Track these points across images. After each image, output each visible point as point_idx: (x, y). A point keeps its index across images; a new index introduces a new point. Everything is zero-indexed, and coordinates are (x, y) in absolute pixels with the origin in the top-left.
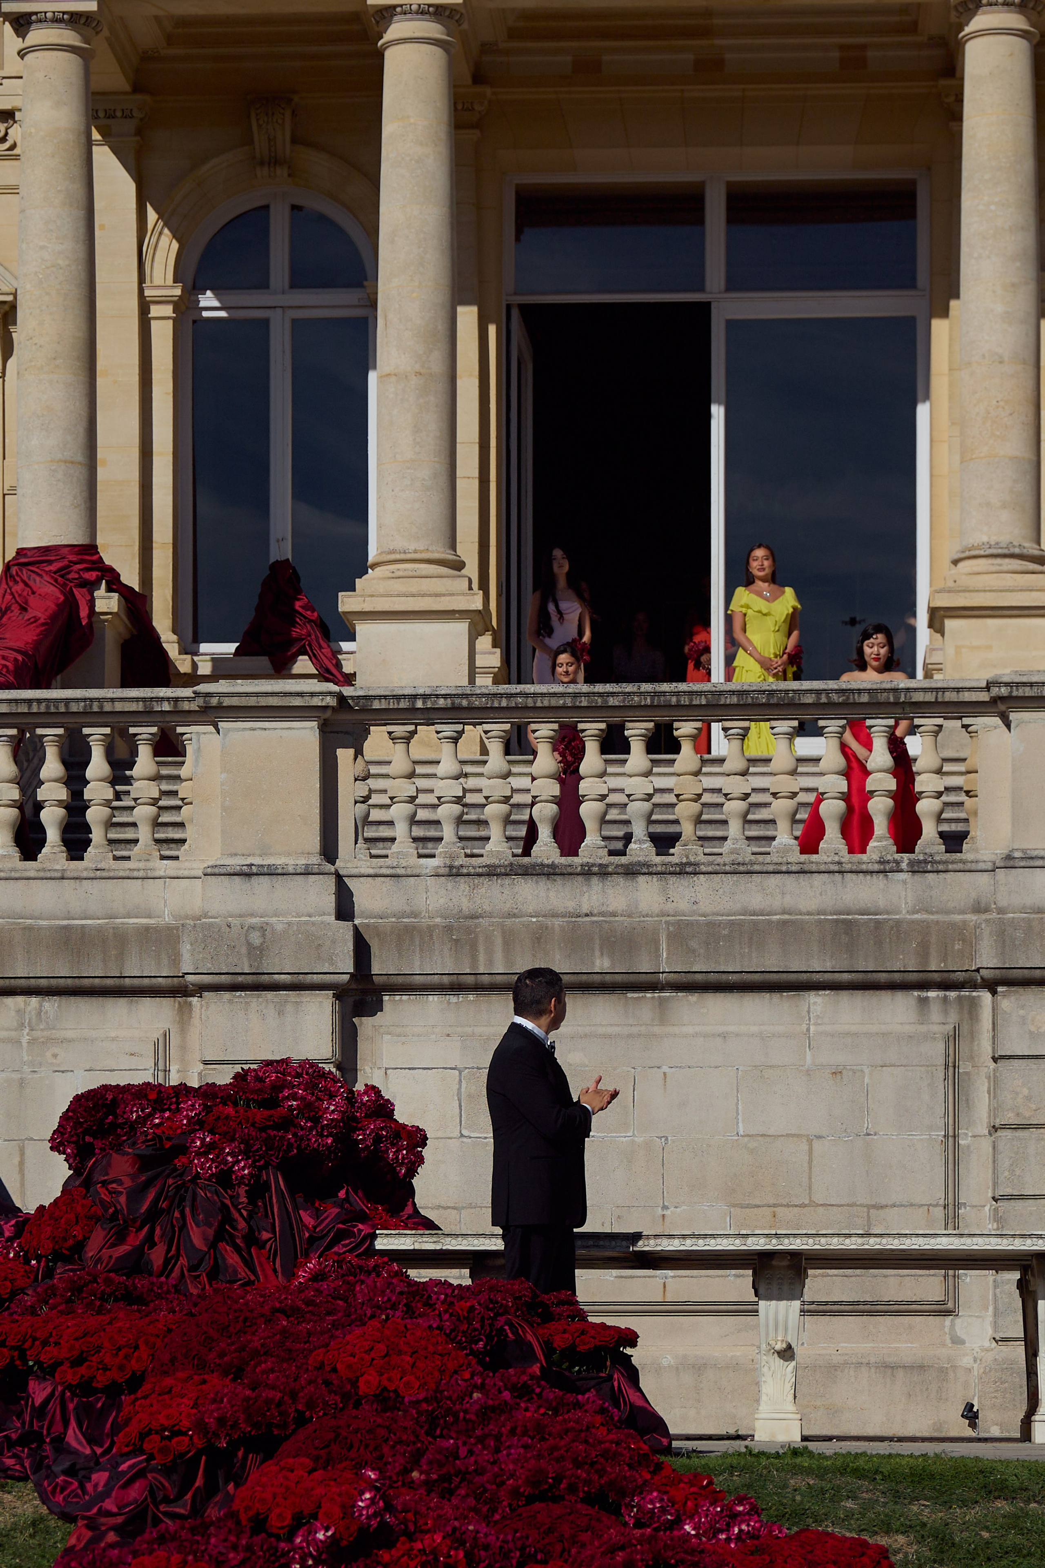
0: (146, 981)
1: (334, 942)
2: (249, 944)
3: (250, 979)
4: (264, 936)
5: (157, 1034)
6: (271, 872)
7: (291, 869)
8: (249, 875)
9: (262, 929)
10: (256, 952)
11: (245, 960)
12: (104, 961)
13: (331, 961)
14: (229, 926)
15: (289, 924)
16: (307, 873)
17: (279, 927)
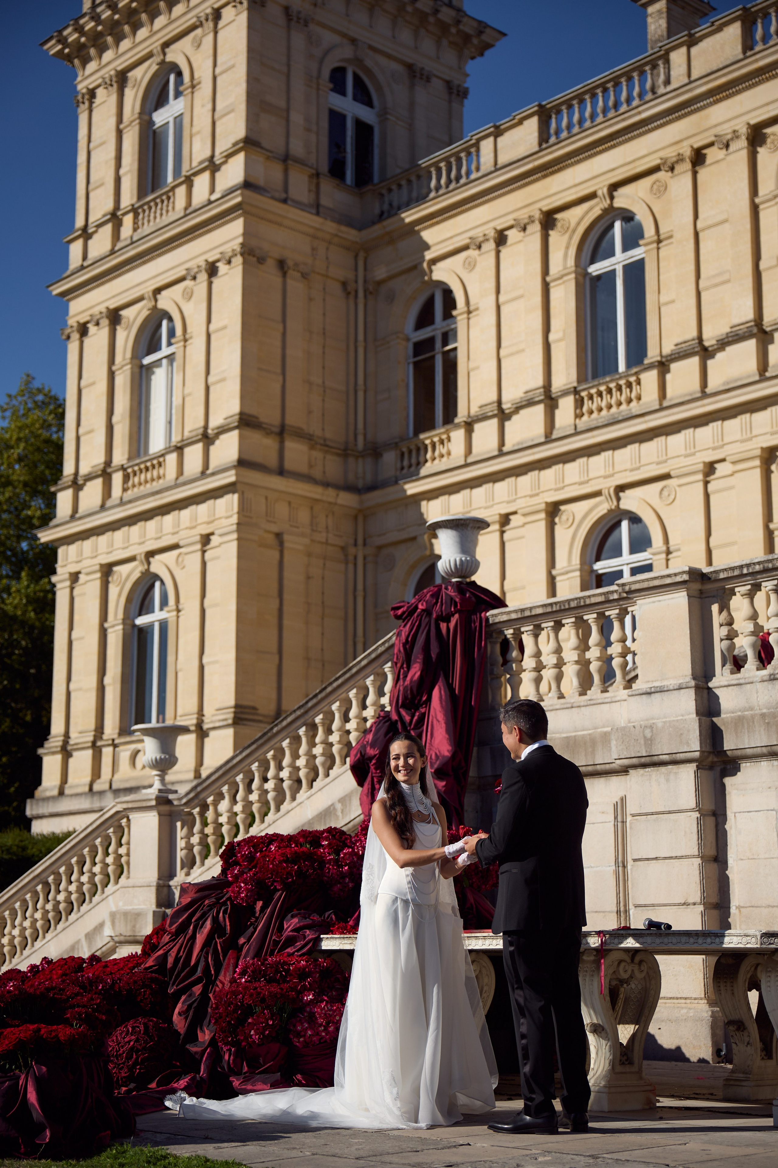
0: (607, 766)
1: (689, 731)
2: (645, 737)
3: (648, 759)
4: (652, 731)
5: (617, 799)
6: (661, 691)
7: (671, 688)
8: (649, 694)
9: (651, 727)
10: (649, 742)
11: (643, 748)
12: (586, 755)
13: (688, 744)
14: (634, 727)
15: (665, 722)
16: (680, 688)
17: (660, 725)
